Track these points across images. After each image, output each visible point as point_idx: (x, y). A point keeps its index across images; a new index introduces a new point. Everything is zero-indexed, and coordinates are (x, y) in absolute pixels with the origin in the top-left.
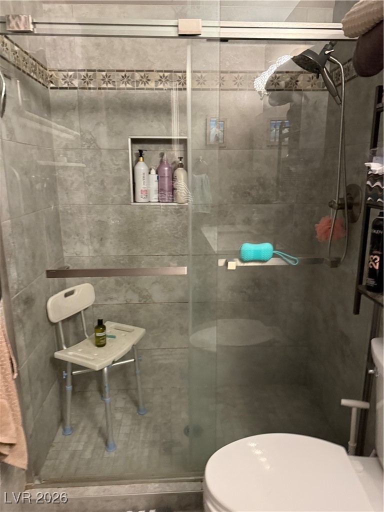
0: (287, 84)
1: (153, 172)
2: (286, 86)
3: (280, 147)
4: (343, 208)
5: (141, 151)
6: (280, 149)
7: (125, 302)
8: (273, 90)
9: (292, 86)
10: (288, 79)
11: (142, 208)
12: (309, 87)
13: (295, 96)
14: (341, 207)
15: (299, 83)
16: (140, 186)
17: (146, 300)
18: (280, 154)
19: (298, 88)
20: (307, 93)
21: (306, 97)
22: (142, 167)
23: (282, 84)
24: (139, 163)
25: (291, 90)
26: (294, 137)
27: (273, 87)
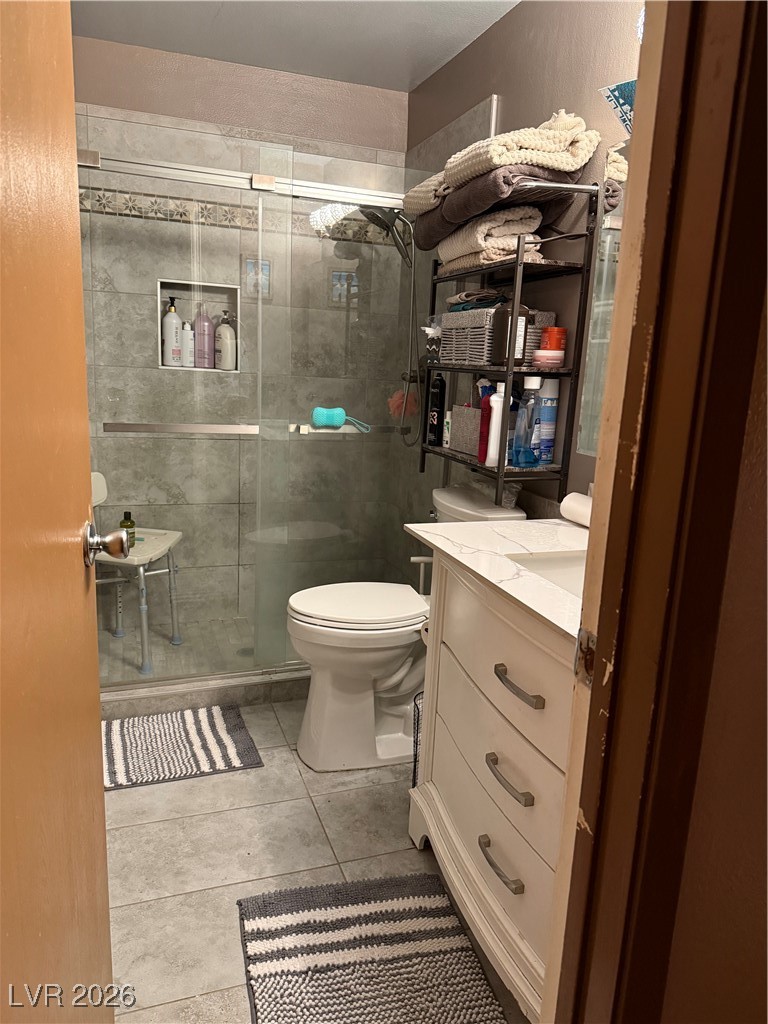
0: (355, 234)
1: (188, 327)
2: (354, 236)
3: (348, 309)
4: (415, 381)
5: (172, 299)
6: (348, 311)
7: (147, 503)
8: (340, 240)
9: (360, 237)
10: (357, 228)
11: (174, 373)
12: (381, 240)
13: (365, 249)
14: (413, 380)
15: (369, 234)
16: (171, 345)
17: (177, 500)
18: (348, 318)
19: (368, 240)
20: (378, 246)
21: (377, 252)
22: (173, 319)
23: (350, 233)
24: (170, 313)
25: (360, 242)
26: (365, 298)
27: (339, 236)
